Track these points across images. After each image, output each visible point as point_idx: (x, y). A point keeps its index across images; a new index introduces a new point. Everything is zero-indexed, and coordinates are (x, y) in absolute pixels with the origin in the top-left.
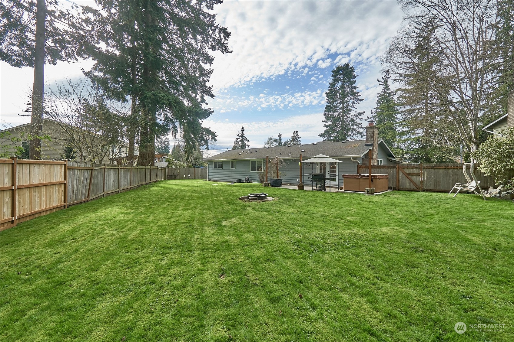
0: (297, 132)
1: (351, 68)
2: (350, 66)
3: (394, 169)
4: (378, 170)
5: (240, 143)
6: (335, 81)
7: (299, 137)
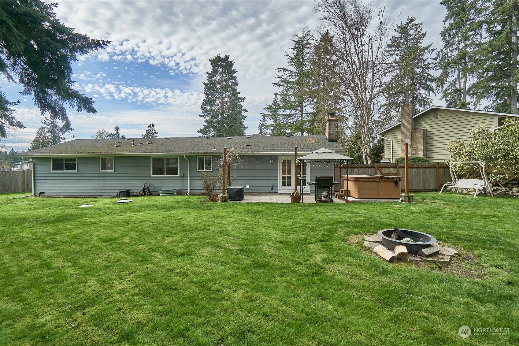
0: (153, 125)
1: (231, 62)
2: (230, 60)
3: (372, 169)
4: (355, 170)
5: (48, 134)
6: (215, 72)
7: (156, 132)
